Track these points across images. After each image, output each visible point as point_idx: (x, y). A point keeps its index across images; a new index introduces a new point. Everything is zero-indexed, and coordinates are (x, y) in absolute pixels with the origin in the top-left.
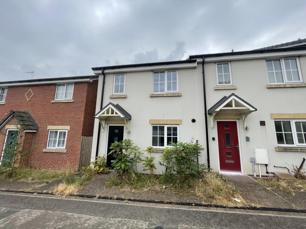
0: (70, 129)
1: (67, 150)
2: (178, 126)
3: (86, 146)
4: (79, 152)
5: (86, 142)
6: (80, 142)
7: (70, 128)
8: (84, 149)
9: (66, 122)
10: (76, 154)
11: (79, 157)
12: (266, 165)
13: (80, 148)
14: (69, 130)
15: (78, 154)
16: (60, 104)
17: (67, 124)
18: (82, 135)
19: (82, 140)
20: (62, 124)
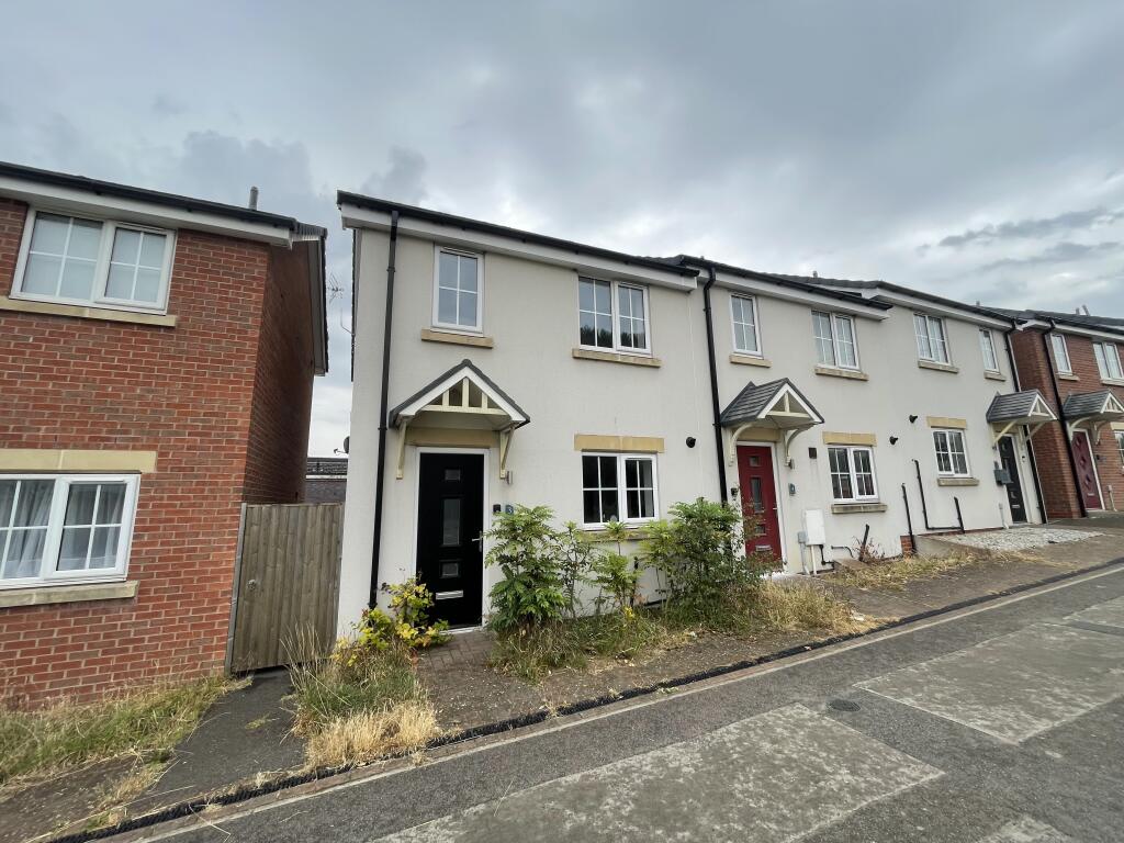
0: (159, 468)
1: (142, 584)
2: (653, 457)
3: (272, 549)
4: (228, 582)
5: (267, 530)
6: (232, 533)
7: (159, 462)
8: (261, 564)
9: (126, 432)
10: (206, 595)
11: (227, 606)
12: (821, 547)
13: (232, 560)
14: (148, 476)
15: (225, 593)
16: (65, 325)
17: (134, 439)
18: (245, 499)
19: (242, 520)
20: (94, 439)
